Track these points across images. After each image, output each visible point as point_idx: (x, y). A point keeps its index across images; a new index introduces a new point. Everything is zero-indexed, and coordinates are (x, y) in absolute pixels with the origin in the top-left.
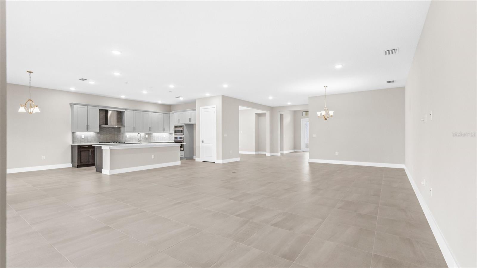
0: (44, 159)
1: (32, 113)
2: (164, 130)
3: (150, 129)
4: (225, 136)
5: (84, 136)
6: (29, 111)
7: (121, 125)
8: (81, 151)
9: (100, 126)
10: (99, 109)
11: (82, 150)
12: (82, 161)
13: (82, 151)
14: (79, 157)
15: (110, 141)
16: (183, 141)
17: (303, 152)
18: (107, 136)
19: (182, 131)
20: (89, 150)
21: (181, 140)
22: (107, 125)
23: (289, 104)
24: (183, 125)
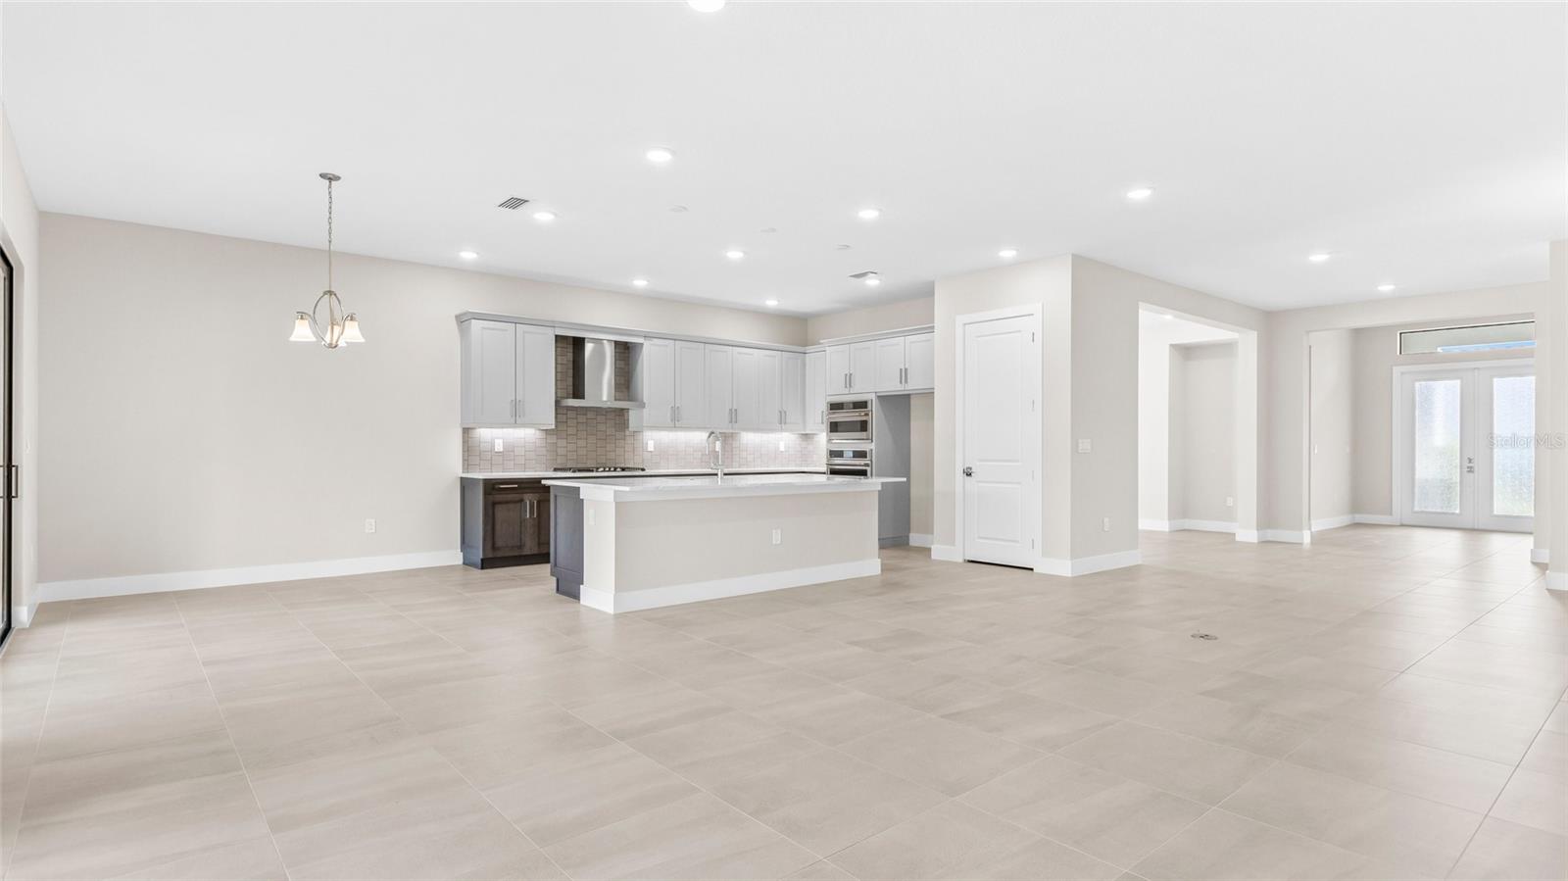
0: (373, 531)
1: (336, 346)
2: (782, 421)
3: (734, 416)
4: (1085, 445)
5: (501, 441)
6: (328, 339)
7: (629, 400)
8: (494, 504)
9: (557, 402)
10: (556, 336)
11: (499, 497)
12: (499, 543)
13: (500, 503)
14: (489, 528)
15: (589, 465)
16: (869, 469)
17: (1402, 525)
18: (582, 443)
19: (863, 426)
20: (522, 500)
21: (862, 461)
22: (583, 397)
23: (1386, 288)
24: (871, 397)
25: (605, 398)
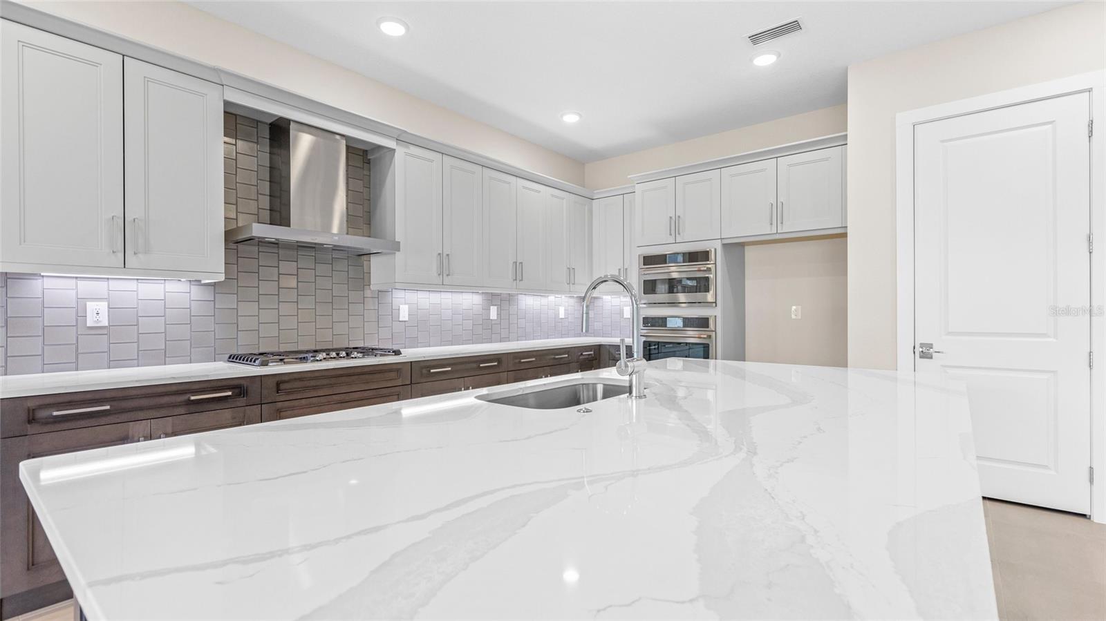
2: (570, 281)
9: (231, 230)
16: (711, 342)
19: (700, 285)
21: (699, 332)
22: (287, 224)
24: (715, 247)
25: (335, 230)
